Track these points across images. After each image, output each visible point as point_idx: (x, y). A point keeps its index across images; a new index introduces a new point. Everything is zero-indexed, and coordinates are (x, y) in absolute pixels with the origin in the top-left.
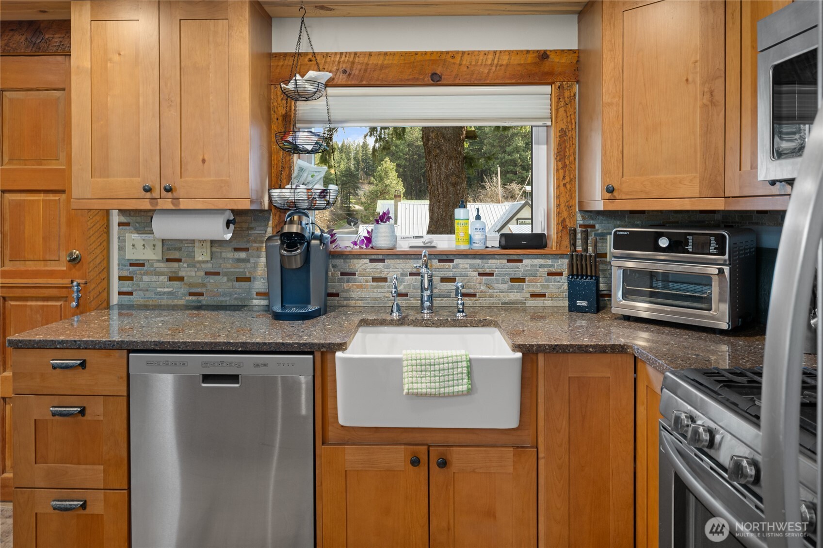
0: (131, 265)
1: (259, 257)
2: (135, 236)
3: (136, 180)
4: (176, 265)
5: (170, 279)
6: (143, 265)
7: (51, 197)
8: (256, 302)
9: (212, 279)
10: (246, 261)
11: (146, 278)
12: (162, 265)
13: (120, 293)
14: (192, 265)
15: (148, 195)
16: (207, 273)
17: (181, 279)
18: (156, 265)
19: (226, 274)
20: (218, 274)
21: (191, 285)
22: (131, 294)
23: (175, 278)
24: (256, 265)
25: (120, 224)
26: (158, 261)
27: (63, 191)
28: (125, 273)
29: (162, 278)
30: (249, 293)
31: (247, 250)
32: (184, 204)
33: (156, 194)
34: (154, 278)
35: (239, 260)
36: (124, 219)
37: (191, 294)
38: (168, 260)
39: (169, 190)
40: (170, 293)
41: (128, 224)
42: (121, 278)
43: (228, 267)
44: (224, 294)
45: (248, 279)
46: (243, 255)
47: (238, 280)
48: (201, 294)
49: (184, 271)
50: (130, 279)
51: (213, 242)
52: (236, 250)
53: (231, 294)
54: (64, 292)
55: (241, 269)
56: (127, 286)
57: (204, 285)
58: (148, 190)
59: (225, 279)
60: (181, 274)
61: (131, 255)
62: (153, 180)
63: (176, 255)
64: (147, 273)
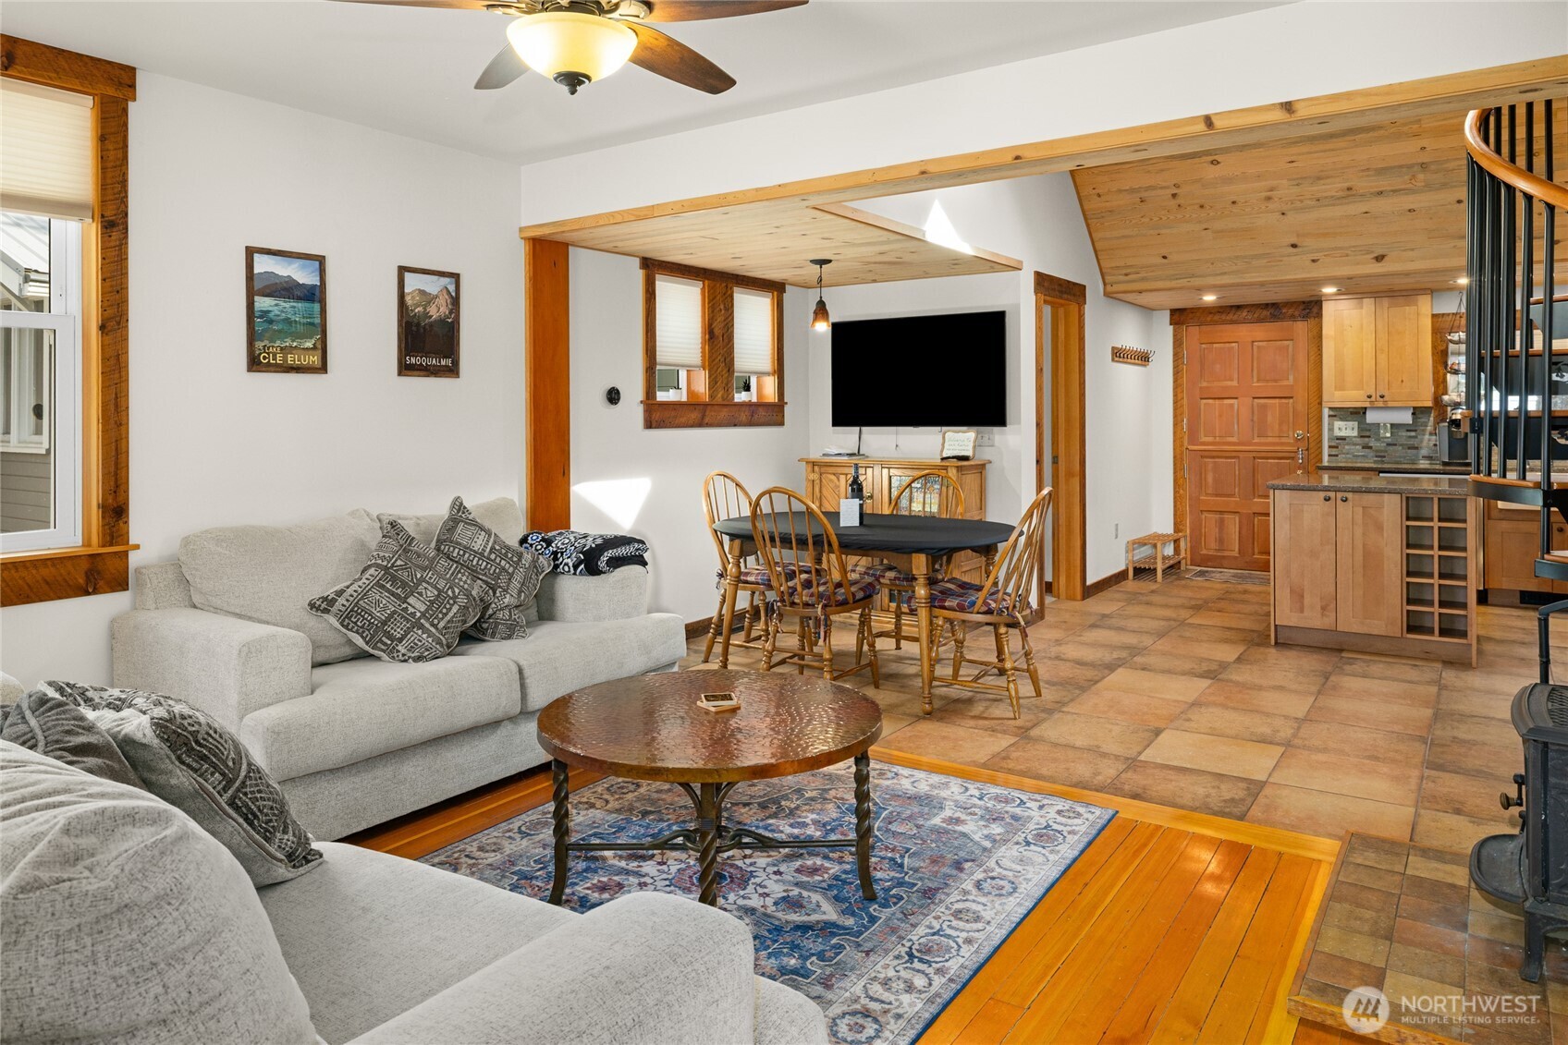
0: (1337, 439)
1: (1424, 435)
2: (1340, 423)
3: (1362, 392)
4: (1367, 439)
5: (1363, 448)
6: (1345, 439)
7: (1284, 401)
8: (1421, 462)
9: (1391, 448)
10: (1416, 437)
11: (1347, 447)
12: (1358, 439)
13: (1329, 455)
14: (1378, 439)
15: (1369, 400)
16: (1389, 445)
17: (1371, 448)
18: (1354, 439)
19: (1401, 445)
20: (1395, 445)
21: (1377, 451)
22: (1337, 456)
23: (1366, 447)
24: (1422, 442)
25: (1329, 416)
26: (1355, 437)
27: (1292, 398)
28: (1333, 444)
29: (1358, 447)
30: (1417, 456)
31: (1415, 431)
32: (1390, 404)
33: (1373, 399)
34: (1353, 447)
35: (1410, 437)
36: (1332, 413)
37: (1376, 457)
38: (1362, 437)
39: (1382, 397)
40: (1363, 456)
41: (1335, 416)
42: (1330, 447)
43: (1403, 441)
44: (1400, 457)
45: (1417, 448)
46: (1413, 434)
47: (1409, 448)
48: (1384, 457)
49: (1372, 443)
50: (1337, 447)
51: (1392, 425)
52: (1408, 431)
53: (1405, 457)
54: (1292, 455)
55: (1411, 442)
56: (1334, 452)
57: (1386, 451)
58: (1370, 397)
59: (1400, 448)
60: (1371, 445)
61: (1337, 433)
62: (1372, 392)
63: (1368, 434)
64: (1348, 444)
